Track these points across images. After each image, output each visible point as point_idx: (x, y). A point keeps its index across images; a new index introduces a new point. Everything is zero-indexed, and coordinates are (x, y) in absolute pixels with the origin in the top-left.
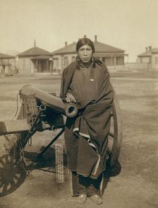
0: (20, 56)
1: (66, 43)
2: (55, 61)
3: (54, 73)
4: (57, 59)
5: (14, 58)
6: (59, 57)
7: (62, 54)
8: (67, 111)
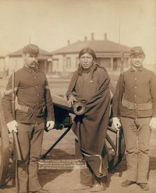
0: (11, 56)
1: (69, 41)
2: (55, 62)
3: (54, 76)
4: (57, 60)
5: (4, 58)
6: (60, 57)
7: (64, 54)
8: (75, 110)
